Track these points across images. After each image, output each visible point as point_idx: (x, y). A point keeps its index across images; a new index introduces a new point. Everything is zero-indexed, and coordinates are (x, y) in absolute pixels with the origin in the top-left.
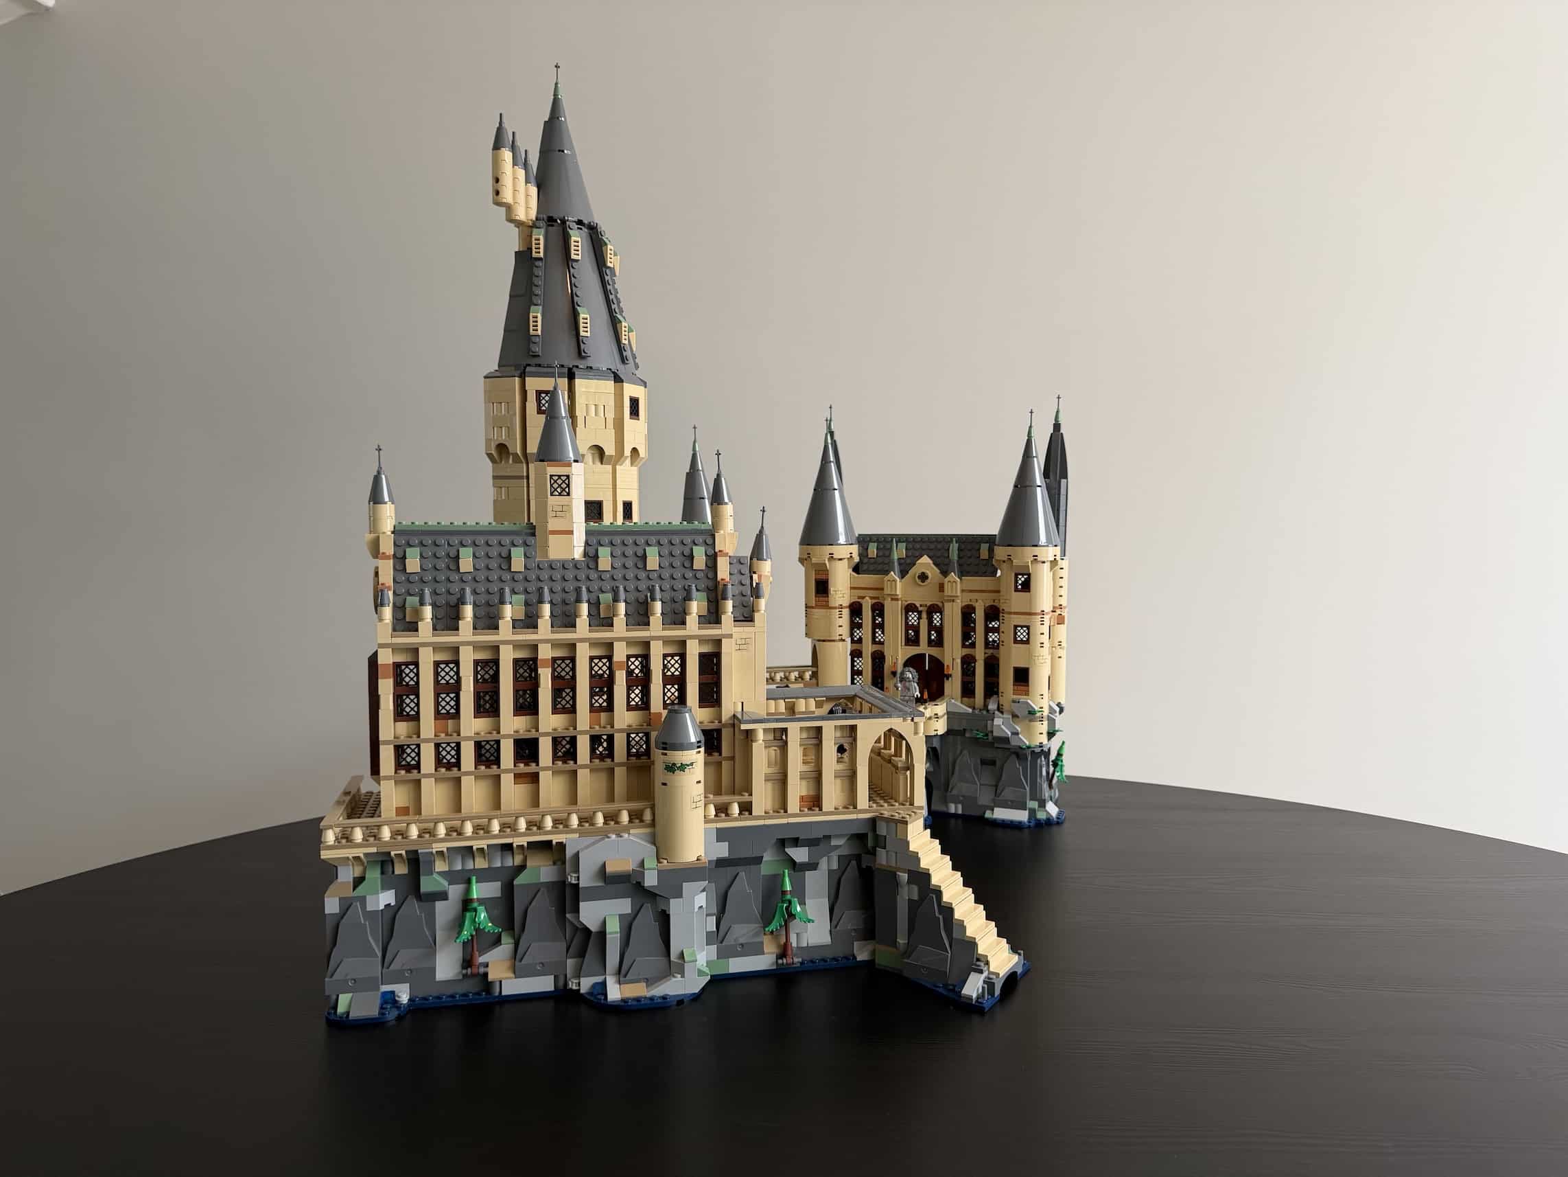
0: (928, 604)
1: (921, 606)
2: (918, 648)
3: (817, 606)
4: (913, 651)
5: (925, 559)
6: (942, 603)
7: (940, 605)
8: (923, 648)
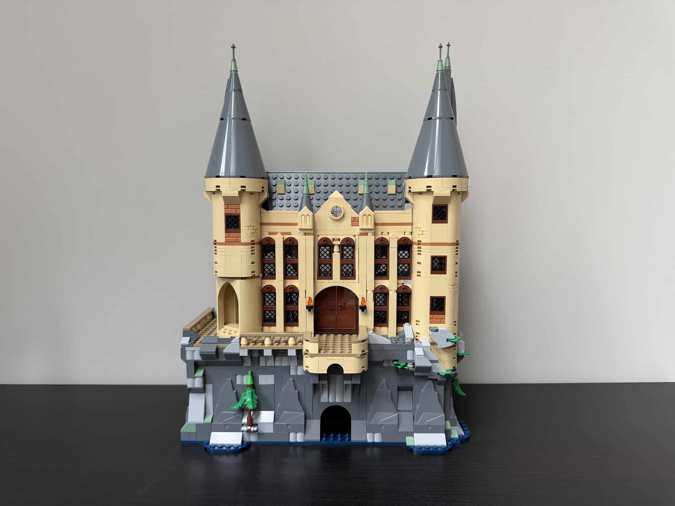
0: (342, 238)
1: (333, 239)
2: (330, 281)
3: (228, 242)
4: (325, 284)
5: (336, 194)
6: (355, 236)
7: (353, 238)
8: (336, 281)
